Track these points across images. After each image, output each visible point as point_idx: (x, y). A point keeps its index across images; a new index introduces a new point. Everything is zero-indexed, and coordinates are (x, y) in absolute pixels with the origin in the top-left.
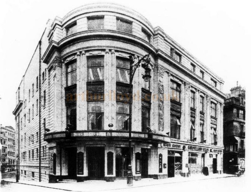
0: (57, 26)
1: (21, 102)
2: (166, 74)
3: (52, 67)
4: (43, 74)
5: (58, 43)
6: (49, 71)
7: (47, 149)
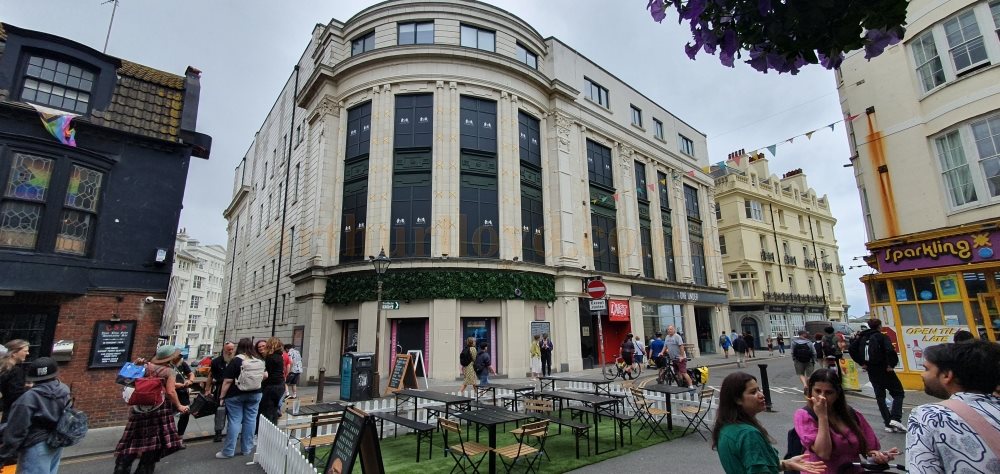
0: (332, 37)
1: (245, 189)
2: (574, 128)
3: (317, 115)
4: (299, 129)
5: (333, 69)
6: (311, 123)
7: (293, 300)
